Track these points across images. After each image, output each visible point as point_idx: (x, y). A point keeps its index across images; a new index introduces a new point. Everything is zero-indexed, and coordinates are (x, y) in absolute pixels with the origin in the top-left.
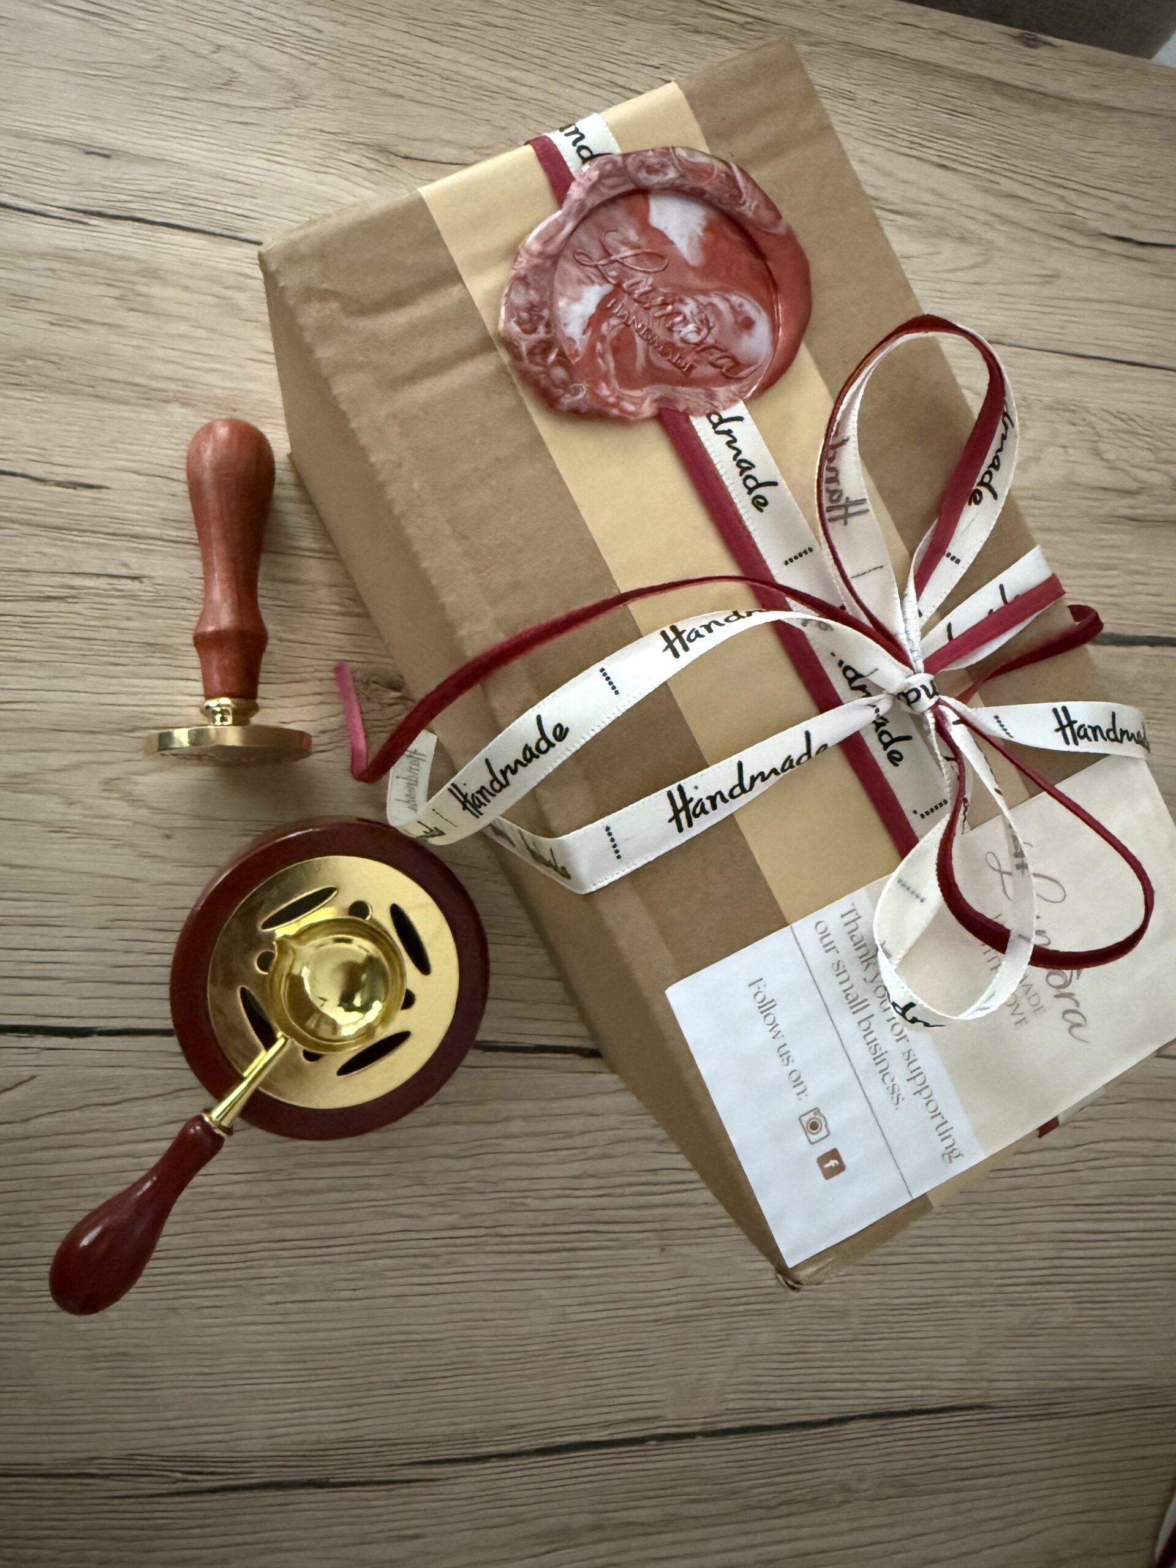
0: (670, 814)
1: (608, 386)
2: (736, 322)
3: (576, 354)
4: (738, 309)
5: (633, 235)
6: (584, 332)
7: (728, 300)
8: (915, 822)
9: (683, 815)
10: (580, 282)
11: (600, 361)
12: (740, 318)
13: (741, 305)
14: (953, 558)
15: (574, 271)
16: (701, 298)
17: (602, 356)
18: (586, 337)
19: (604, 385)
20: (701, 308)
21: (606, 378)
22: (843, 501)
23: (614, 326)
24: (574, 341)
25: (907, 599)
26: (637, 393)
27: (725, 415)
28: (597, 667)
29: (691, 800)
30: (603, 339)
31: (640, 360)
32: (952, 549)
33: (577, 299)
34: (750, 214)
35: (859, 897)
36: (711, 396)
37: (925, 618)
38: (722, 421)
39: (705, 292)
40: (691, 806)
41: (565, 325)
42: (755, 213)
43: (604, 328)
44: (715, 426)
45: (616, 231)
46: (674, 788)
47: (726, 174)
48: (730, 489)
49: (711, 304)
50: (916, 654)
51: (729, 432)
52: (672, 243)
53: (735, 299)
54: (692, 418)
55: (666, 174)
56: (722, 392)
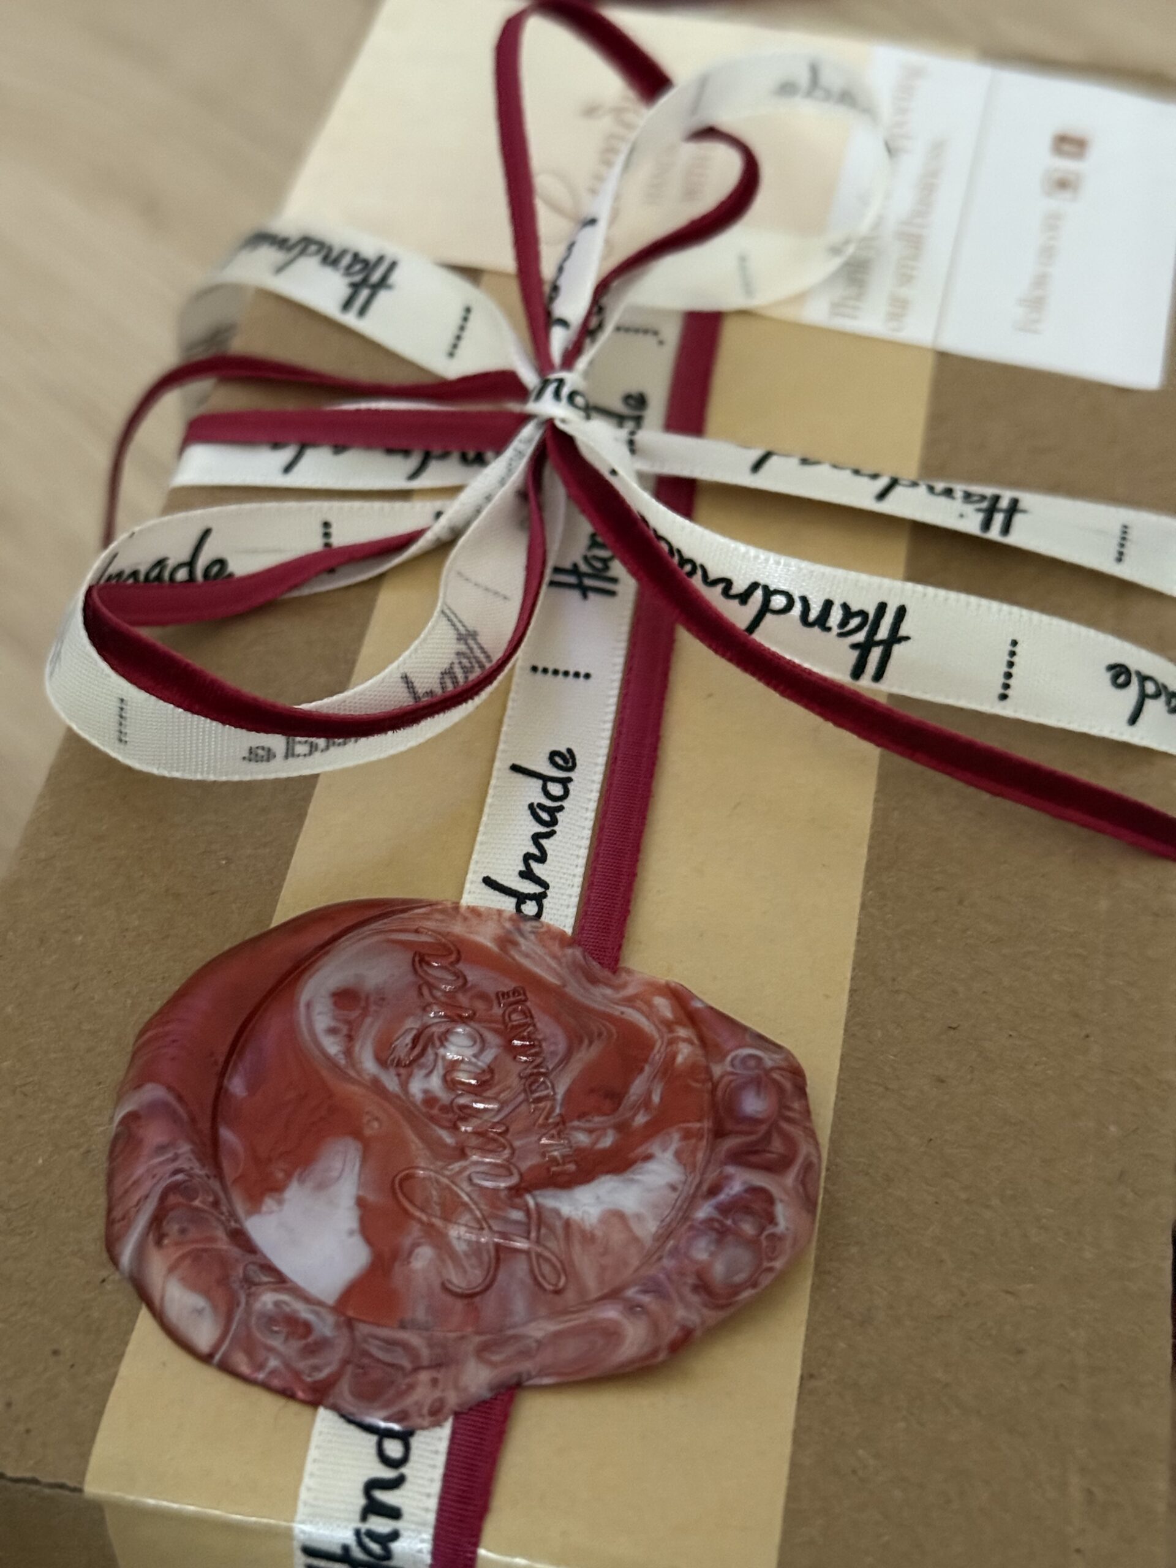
1: (674, 1057)
2: (365, 1013)
3: (687, 1135)
4: (345, 1029)
5: (423, 1258)
6: (648, 1158)
7: (348, 1053)
10: (588, 1238)
11: (656, 1099)
12: (354, 1014)
13: (332, 1031)
14: (327, 535)
15: (586, 1265)
16: (391, 1082)
17: (646, 1103)
18: (654, 1148)
19: (680, 1059)
20: (406, 1067)
21: (667, 1070)
22: (462, 647)
23: (590, 1131)
24: (678, 1155)
26: (633, 1015)
27: (508, 904)
29: (979, 510)
30: (622, 1128)
31: (586, 1055)
32: (315, 544)
33: (618, 1216)
34: (185, 1148)
36: (506, 942)
39: (376, 1086)
41: (674, 1188)
43: (608, 1141)
44: (539, 898)
45: (445, 1288)
46: (994, 534)
49: (382, 1062)
52: (361, 1203)
53: (333, 1047)
54: (569, 931)
55: (277, 1304)
56: (485, 936)
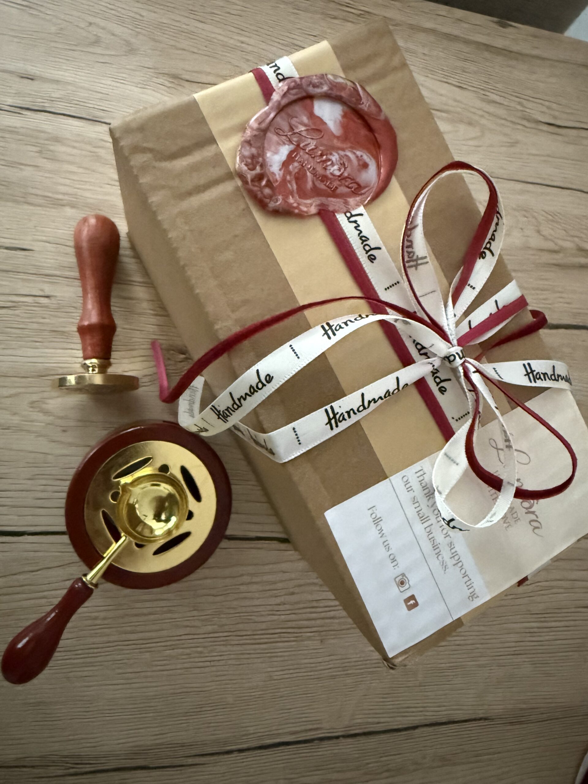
0: (326, 420)
1: (293, 197)
2: (359, 165)
3: (277, 181)
4: (361, 158)
5: (305, 119)
6: (280, 170)
7: (355, 153)
8: (453, 424)
9: (333, 421)
10: (278, 144)
11: (289, 185)
12: (361, 163)
13: (362, 156)
14: (471, 287)
15: (275, 138)
16: (342, 153)
17: (290, 182)
18: (281, 173)
19: (291, 197)
20: (341, 157)
21: (292, 193)
22: (415, 257)
23: (296, 167)
24: (275, 175)
25: (448, 309)
26: (308, 201)
27: (354, 213)
28: (288, 344)
29: (338, 413)
30: (290, 173)
31: (309, 185)
32: (471, 281)
33: (276, 152)
34: (366, 109)
35: (425, 464)
36: (346, 203)
37: (457, 318)
38: (352, 216)
39: (343, 150)
40: (338, 416)
41: (271, 166)
42: (368, 109)
43: (291, 167)
44: (348, 218)
45: (296, 117)
46: (328, 407)
47: (353, 88)
48: (356, 251)
49: (346, 155)
50: (453, 336)
51: (355, 222)
52: (325, 124)
53: (359, 153)
54: (336, 214)
55: (322, 88)
56: (352, 201)
